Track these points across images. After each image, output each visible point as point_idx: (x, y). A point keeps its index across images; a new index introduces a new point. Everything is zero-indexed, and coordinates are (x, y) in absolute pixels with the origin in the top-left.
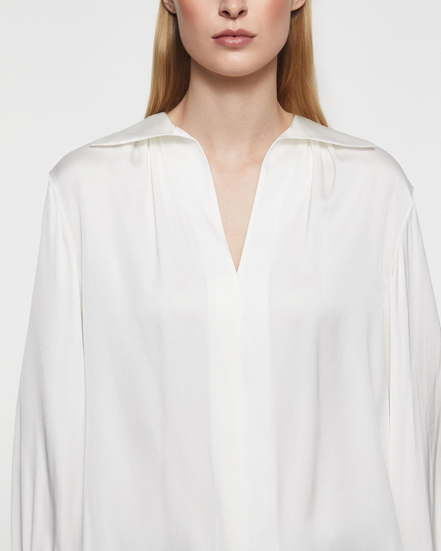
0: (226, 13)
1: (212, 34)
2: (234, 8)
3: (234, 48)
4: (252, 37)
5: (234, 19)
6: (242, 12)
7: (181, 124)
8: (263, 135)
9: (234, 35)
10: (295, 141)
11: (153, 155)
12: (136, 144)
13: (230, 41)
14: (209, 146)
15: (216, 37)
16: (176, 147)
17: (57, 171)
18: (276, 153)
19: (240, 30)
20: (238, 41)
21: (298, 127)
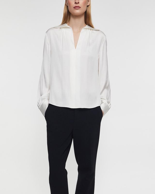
0: (76, 3)
1: (73, 7)
2: (77, 2)
3: (77, 9)
4: (80, 7)
5: (77, 4)
6: (78, 3)
7: (68, 25)
8: (81, 27)
9: (77, 7)
10: (86, 29)
11: (64, 30)
12: (61, 28)
13: (76, 8)
14: (73, 29)
15: (74, 8)
16: (68, 29)
17: (47, 32)
18: (83, 30)
19: (78, 6)
20: (78, 8)
21: (87, 26)
